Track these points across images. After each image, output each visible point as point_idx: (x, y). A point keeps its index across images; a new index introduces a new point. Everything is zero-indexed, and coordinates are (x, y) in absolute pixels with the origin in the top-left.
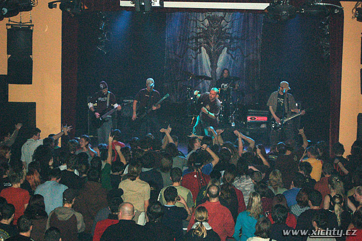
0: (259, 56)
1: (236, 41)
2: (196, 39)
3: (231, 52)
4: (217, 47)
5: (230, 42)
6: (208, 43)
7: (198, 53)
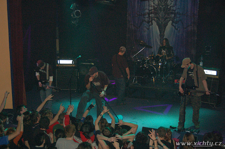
0: (195, 28)
1: (178, 16)
2: (149, 14)
3: (174, 24)
4: (165, 20)
5: (174, 17)
6: (157, 18)
7: (150, 25)
